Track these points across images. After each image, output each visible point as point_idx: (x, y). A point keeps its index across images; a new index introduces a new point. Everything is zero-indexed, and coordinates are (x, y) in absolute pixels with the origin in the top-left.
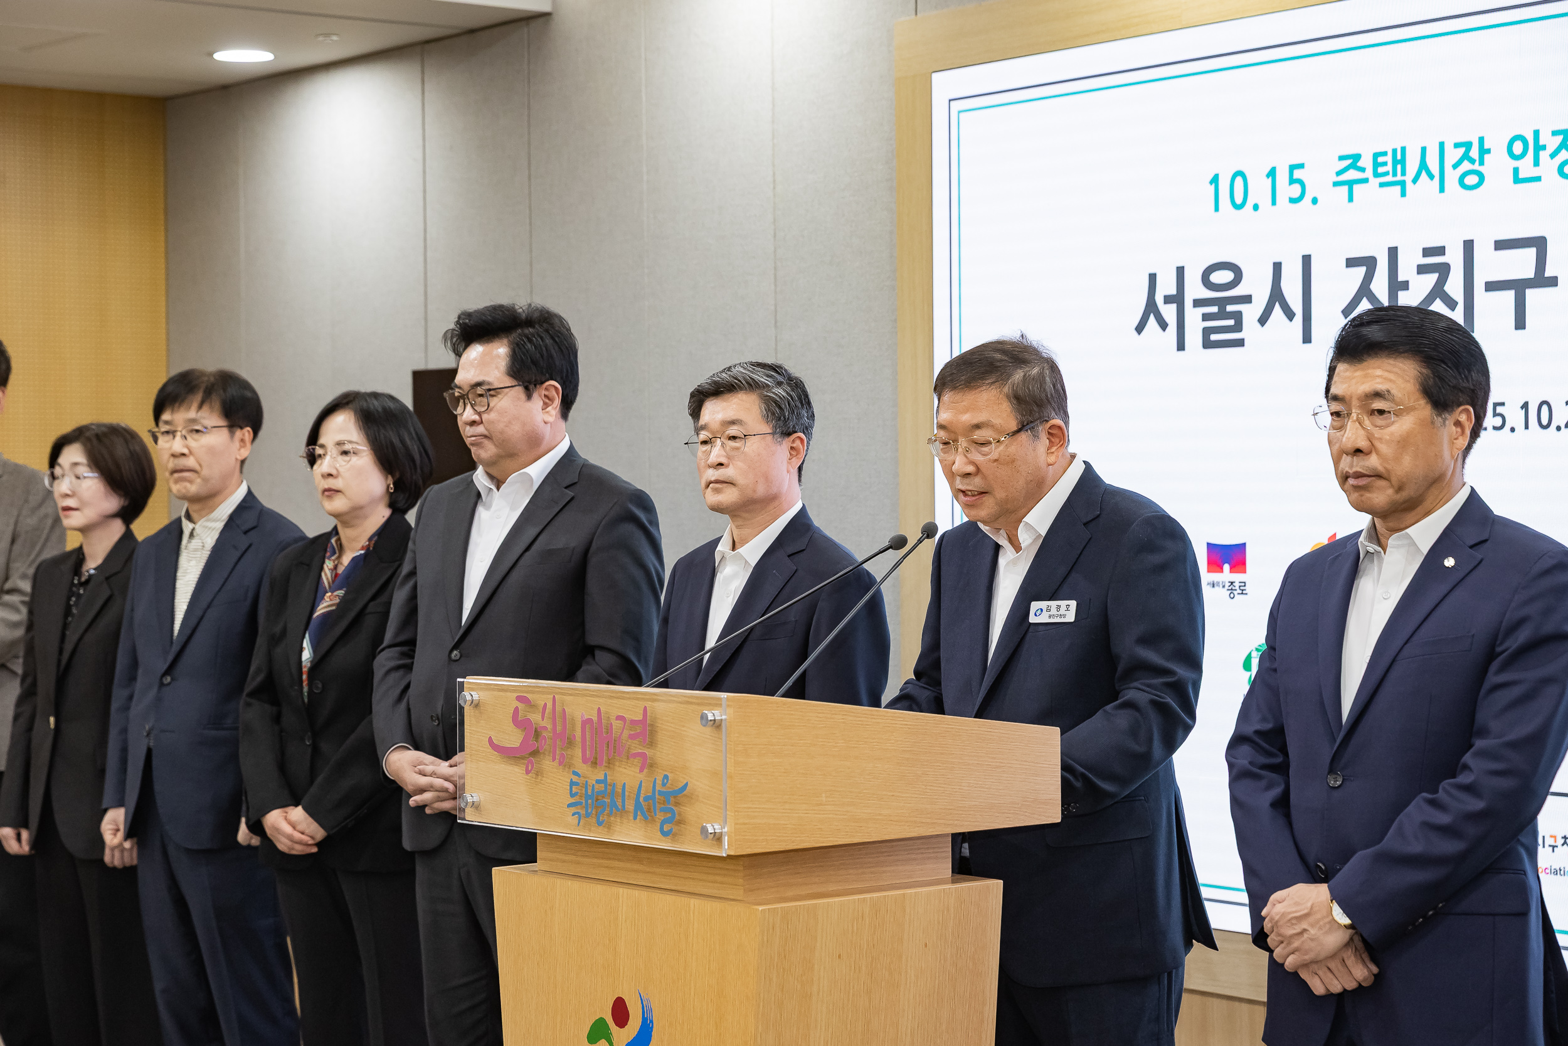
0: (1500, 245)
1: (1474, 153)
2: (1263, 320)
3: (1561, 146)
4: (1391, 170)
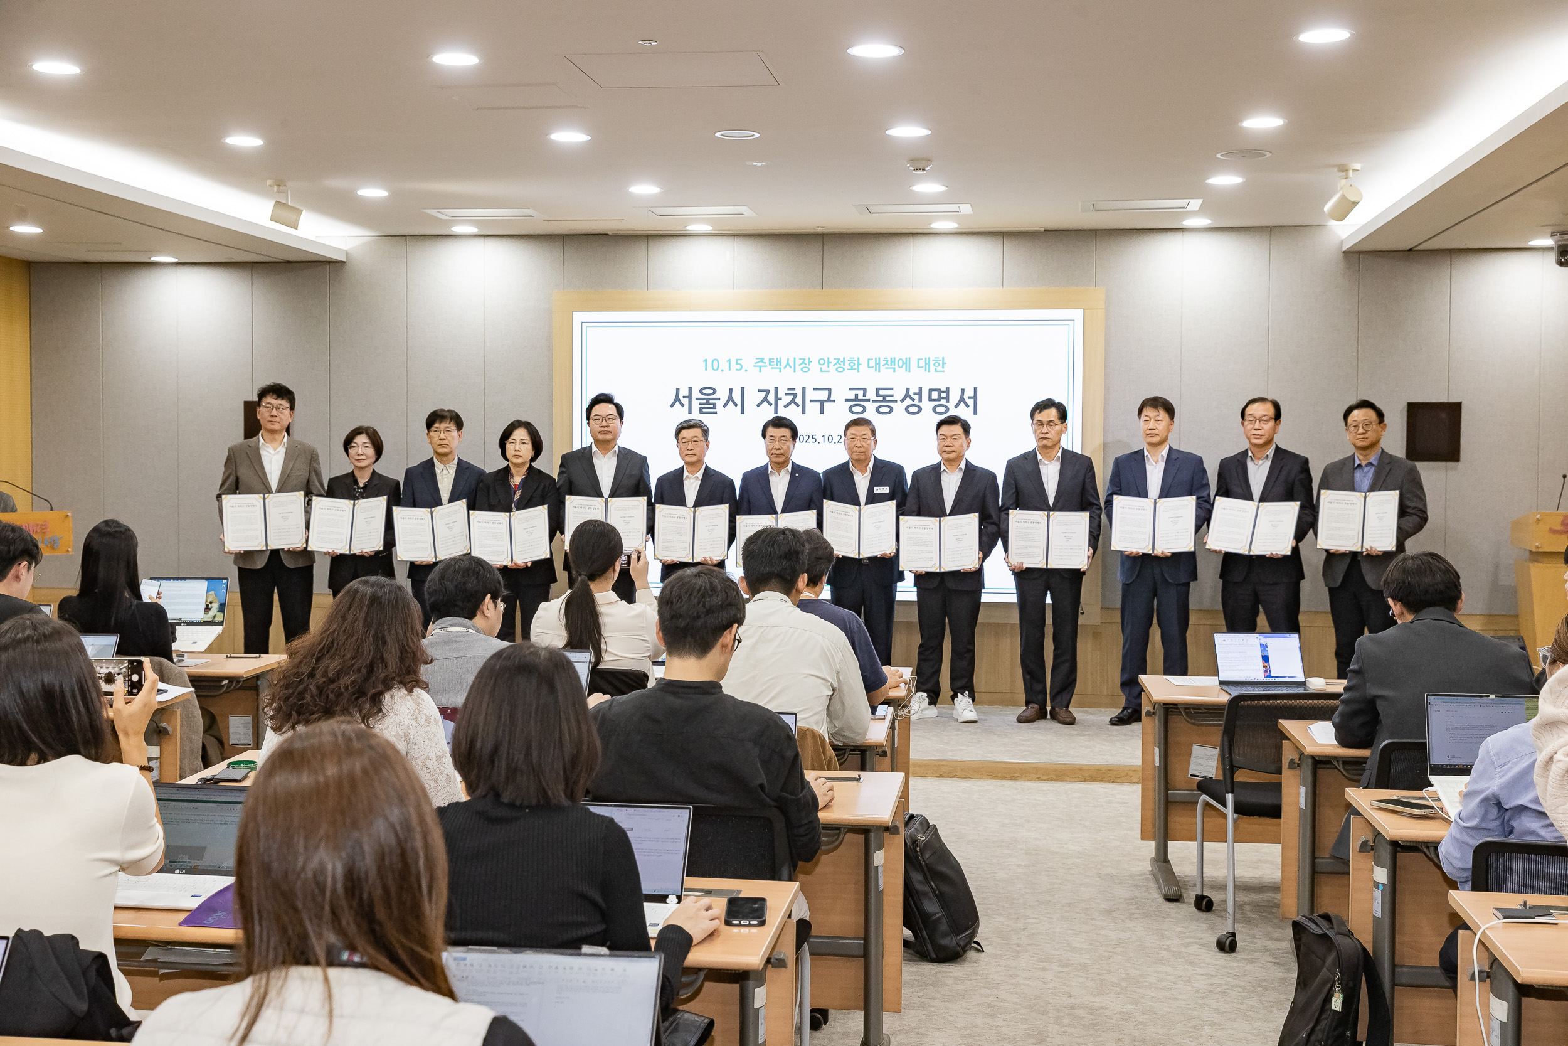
0: (815, 389)
1: (806, 362)
2: (725, 406)
3: (837, 363)
4: (776, 364)
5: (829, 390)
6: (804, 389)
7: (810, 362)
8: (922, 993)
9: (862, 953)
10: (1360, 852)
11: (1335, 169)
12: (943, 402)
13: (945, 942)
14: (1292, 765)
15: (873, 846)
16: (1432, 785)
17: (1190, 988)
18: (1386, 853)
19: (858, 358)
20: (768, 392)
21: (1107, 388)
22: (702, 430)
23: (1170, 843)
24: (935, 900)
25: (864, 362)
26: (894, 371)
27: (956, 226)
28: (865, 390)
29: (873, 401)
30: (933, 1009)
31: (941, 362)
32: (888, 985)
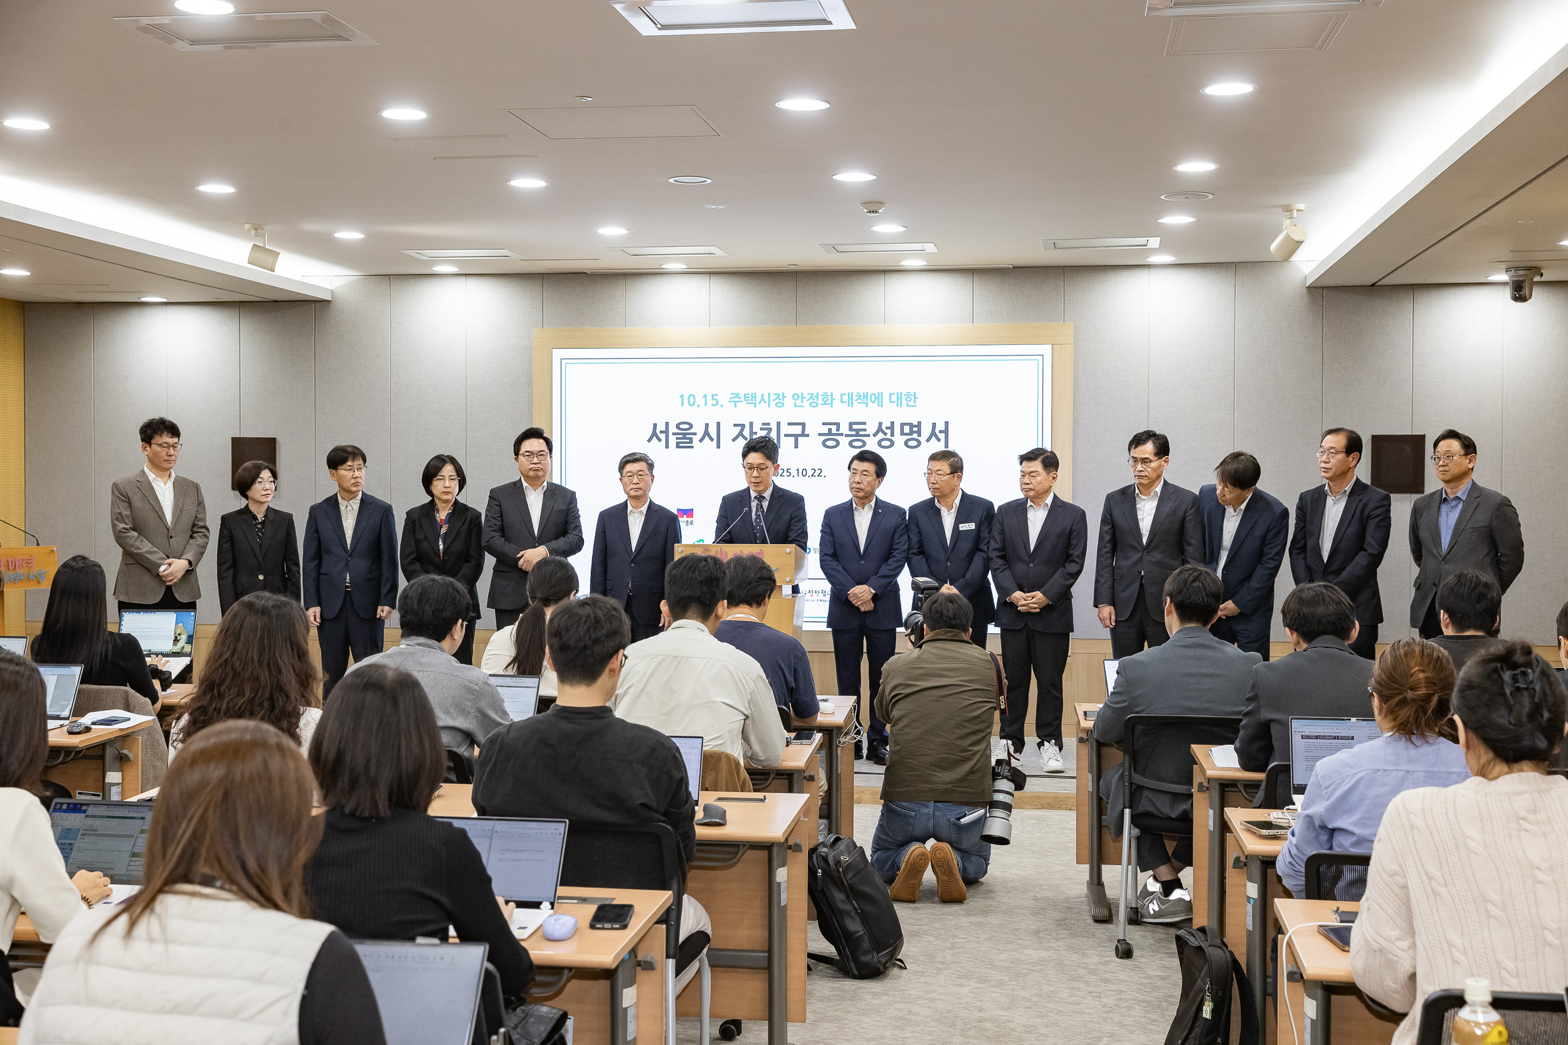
0: (789, 424)
1: (781, 397)
2: (701, 441)
3: (811, 398)
4: (751, 399)
5: (803, 425)
6: (779, 424)
7: (784, 397)
8: (838, 1007)
9: (766, 965)
10: (1233, 868)
11: (1281, 209)
12: (915, 436)
13: (865, 958)
14: (1201, 787)
15: (775, 863)
16: (1293, 804)
17: (1098, 1003)
18: (1256, 869)
19: (832, 393)
20: (743, 426)
21: (1075, 422)
22: (647, 463)
23: (1104, 867)
24: (857, 918)
25: (837, 396)
26: (867, 406)
27: (925, 263)
28: (838, 425)
29: (846, 436)
30: (846, 1022)
31: (912, 397)
32: (793, 995)
